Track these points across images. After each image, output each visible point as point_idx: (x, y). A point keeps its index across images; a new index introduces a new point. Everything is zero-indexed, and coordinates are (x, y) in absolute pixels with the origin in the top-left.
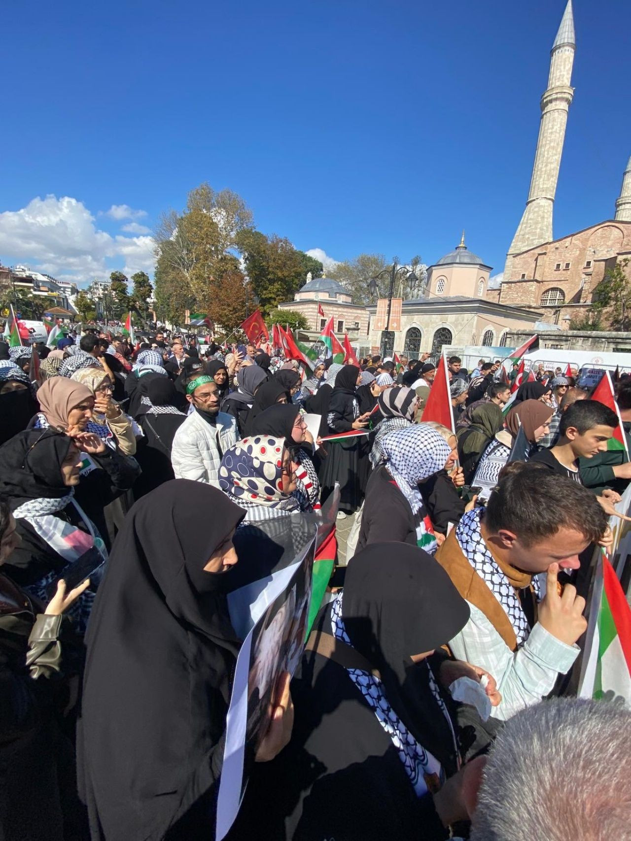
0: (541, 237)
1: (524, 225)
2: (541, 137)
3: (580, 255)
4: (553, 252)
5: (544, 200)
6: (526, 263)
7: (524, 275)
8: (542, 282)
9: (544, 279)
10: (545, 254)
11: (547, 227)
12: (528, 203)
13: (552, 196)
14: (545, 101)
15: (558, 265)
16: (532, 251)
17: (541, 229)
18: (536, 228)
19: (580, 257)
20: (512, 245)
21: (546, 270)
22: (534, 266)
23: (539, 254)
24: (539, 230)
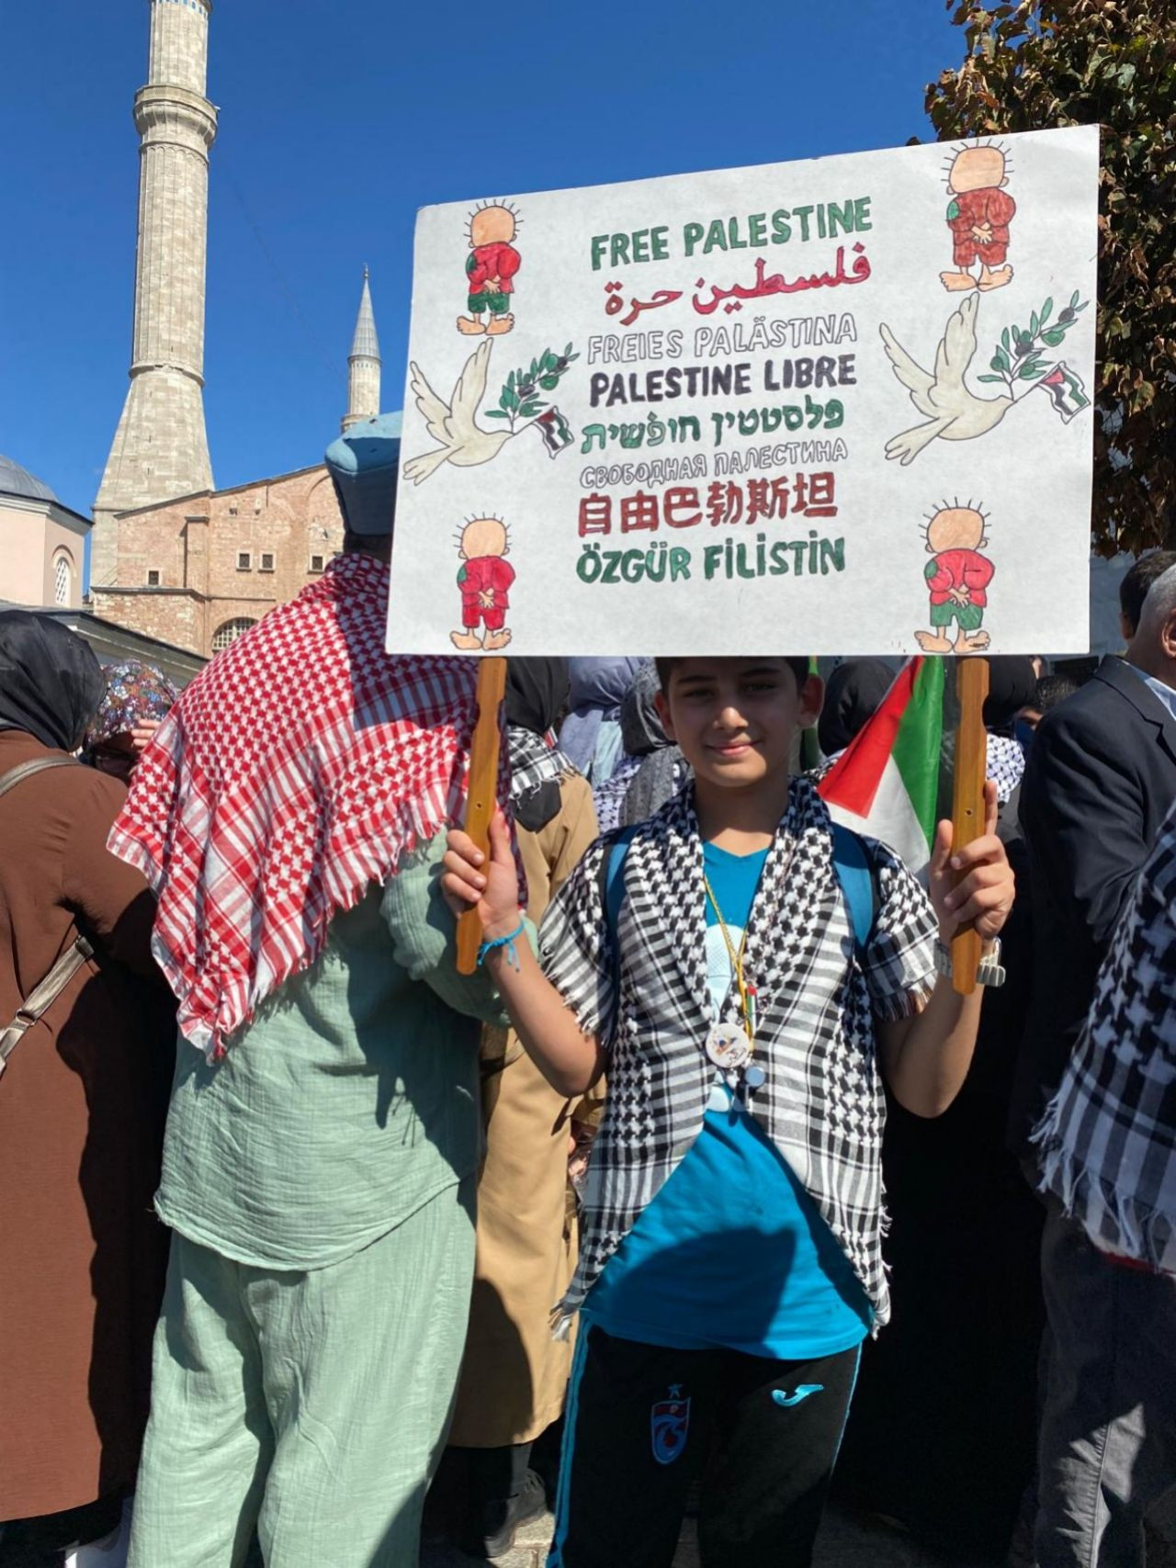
0: (183, 474)
1: (133, 433)
2: (145, 206)
3: (294, 536)
4: (225, 519)
5: (178, 376)
6: (155, 539)
7: (154, 576)
8: (210, 599)
9: (213, 592)
10: (205, 521)
11: (196, 449)
12: (134, 373)
13: (194, 367)
14: (145, 110)
15: (244, 557)
16: (168, 509)
17: (183, 453)
18: (167, 448)
19: (295, 544)
20: (105, 483)
21: (215, 566)
22: (182, 552)
23: (190, 520)
24: (174, 454)
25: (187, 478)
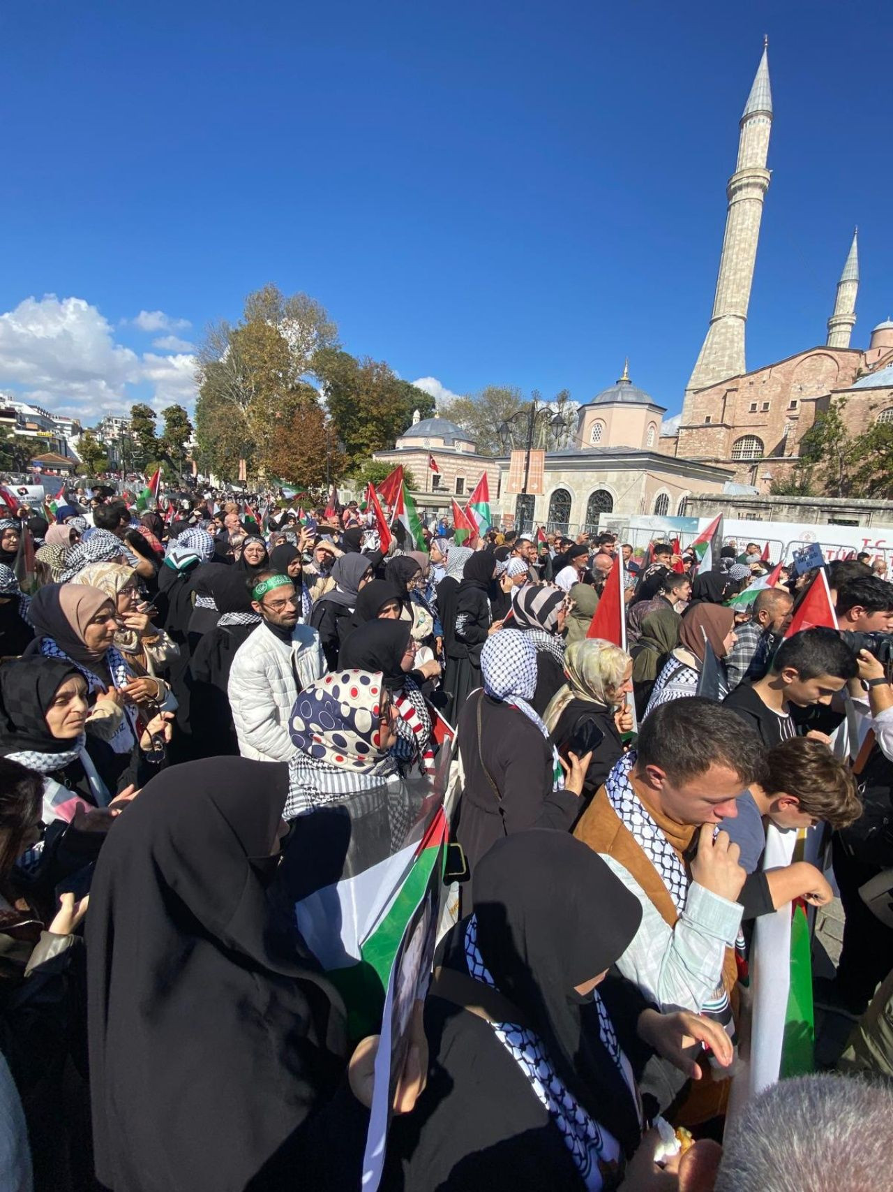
0: (730, 368)
1: (708, 351)
2: (727, 236)
3: (782, 392)
4: (746, 388)
5: (733, 319)
6: (711, 401)
7: (708, 419)
8: (733, 427)
9: (735, 424)
10: (736, 390)
11: (738, 354)
12: (711, 323)
13: (743, 312)
14: (733, 187)
15: (754, 406)
16: (719, 387)
17: (731, 357)
18: (723, 356)
19: (782, 395)
20: (692, 377)
21: (738, 411)
22: (722, 406)
23: (729, 391)
24: (726, 358)
25: (731, 369)
